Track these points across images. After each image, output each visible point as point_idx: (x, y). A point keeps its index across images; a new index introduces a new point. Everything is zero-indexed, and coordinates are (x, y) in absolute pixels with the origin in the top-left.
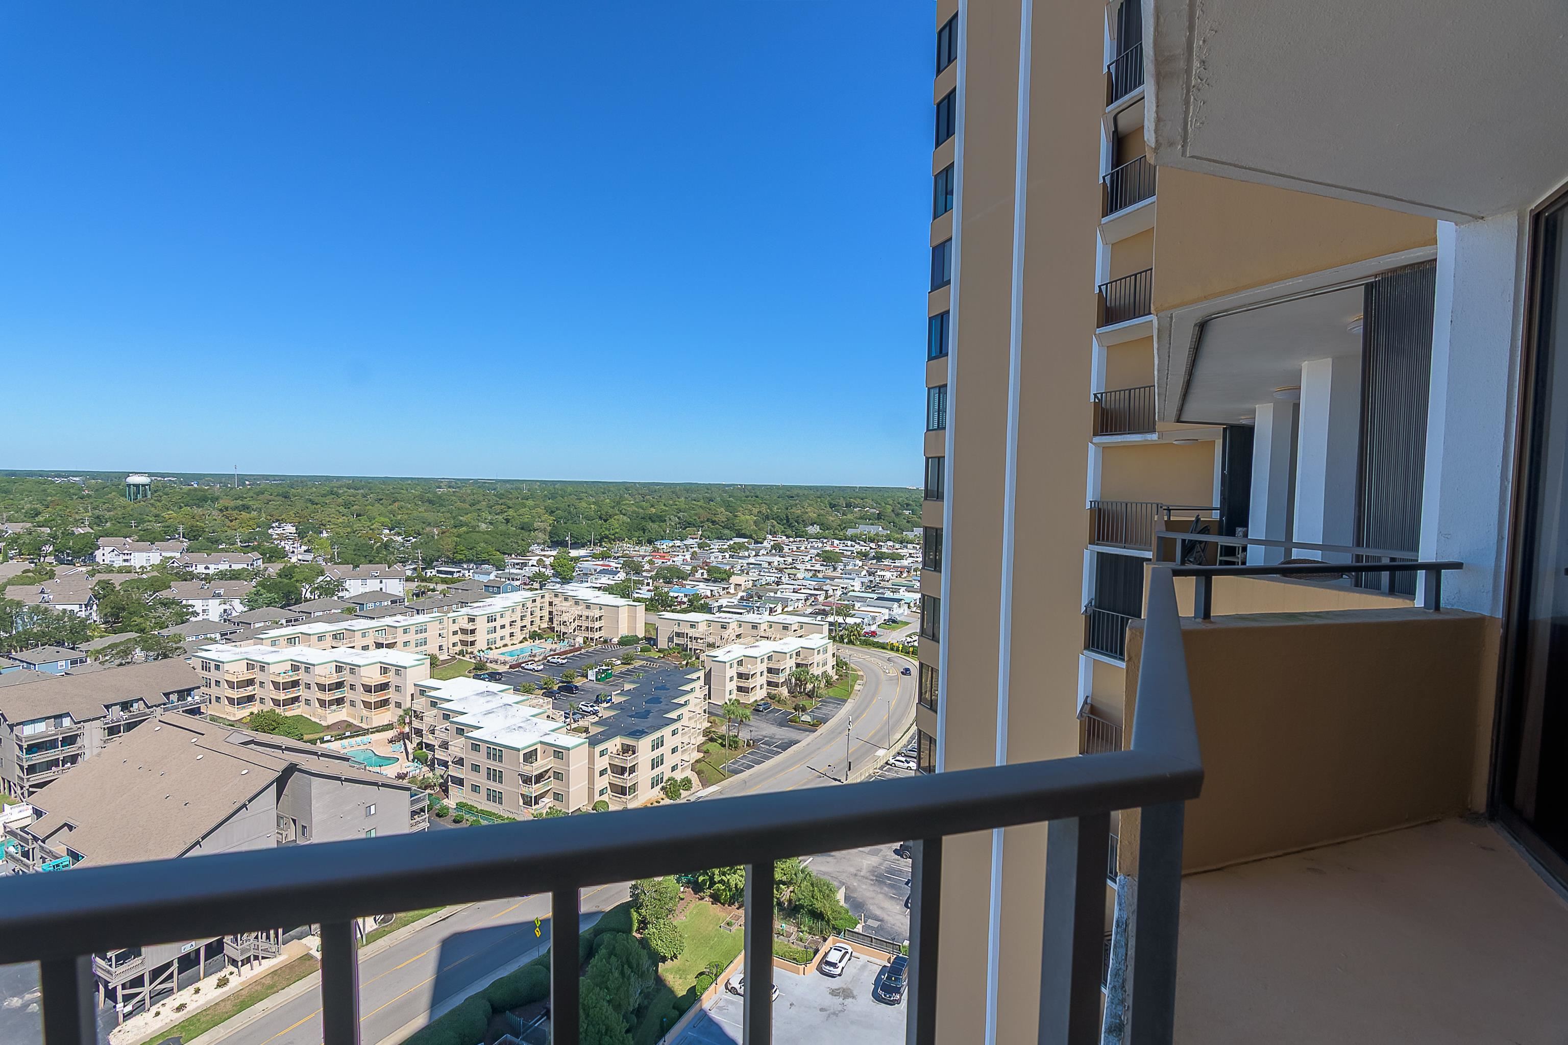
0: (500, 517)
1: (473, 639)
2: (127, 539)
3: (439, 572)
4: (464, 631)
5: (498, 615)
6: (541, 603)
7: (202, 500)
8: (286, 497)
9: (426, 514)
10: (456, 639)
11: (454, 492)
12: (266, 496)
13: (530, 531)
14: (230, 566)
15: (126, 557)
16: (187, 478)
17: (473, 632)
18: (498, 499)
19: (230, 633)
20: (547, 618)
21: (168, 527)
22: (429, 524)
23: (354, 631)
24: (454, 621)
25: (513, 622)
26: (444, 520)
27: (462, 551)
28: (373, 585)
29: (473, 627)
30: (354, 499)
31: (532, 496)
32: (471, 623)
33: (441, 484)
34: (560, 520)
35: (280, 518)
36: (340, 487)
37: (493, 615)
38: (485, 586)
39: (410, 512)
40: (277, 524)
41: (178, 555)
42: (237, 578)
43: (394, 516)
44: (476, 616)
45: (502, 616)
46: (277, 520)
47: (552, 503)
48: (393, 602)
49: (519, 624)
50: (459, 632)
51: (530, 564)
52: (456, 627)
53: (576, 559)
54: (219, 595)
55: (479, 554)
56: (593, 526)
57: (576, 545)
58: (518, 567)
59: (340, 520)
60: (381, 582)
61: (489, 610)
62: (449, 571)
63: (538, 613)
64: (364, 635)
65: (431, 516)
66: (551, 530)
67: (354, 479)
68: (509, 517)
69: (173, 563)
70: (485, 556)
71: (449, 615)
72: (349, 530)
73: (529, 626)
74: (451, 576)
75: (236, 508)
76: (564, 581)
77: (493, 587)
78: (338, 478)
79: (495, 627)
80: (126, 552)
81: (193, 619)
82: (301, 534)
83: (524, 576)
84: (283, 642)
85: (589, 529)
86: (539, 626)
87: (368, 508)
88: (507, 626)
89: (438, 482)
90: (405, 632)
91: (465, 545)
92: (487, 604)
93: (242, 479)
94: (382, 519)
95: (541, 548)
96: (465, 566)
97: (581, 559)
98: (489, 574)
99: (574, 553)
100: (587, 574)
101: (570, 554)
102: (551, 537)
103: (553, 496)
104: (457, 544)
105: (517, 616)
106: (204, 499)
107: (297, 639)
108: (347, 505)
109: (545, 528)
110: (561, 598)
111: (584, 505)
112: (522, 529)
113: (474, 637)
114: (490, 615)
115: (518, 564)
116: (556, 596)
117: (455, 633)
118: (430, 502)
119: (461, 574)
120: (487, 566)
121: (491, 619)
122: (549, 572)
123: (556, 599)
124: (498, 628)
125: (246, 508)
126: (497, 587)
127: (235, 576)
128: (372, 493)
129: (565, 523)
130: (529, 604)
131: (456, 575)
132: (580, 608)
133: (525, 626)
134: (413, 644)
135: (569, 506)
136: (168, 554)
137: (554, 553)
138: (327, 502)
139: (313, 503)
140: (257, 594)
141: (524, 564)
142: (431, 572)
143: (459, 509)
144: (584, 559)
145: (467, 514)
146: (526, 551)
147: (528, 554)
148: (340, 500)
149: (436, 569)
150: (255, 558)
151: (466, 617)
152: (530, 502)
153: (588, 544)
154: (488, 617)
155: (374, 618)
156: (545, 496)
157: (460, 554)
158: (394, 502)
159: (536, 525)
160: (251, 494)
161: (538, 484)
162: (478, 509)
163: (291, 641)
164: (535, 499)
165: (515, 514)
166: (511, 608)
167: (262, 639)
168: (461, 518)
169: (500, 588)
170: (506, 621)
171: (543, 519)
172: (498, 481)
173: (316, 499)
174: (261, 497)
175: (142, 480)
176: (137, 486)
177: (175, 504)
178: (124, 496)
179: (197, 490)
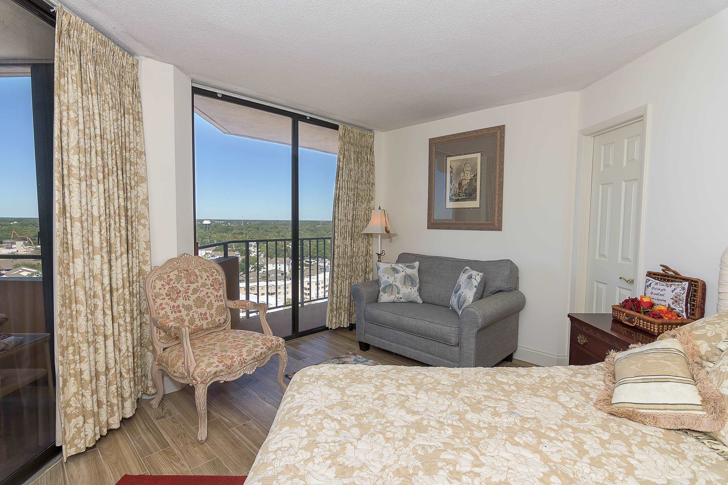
4: (307, 288)
8: (258, 229)
12: (251, 228)
16: (227, 221)
36: (280, 225)
41: (211, 252)
48: (282, 274)
64: (263, 288)
75: (239, 233)
89: (318, 223)
93: (245, 221)
98: (326, 262)
106: (228, 230)
108: (279, 232)
118: (312, 231)
119: (315, 262)
120: (327, 259)
125: (242, 233)
131: (312, 263)
136: (207, 252)
138: (272, 230)
139: (267, 231)
148: (277, 230)
160: (246, 228)
173: (268, 230)
174: (249, 229)
175: (208, 222)
176: (206, 225)
177: (219, 232)
178: (202, 229)
179: (229, 226)
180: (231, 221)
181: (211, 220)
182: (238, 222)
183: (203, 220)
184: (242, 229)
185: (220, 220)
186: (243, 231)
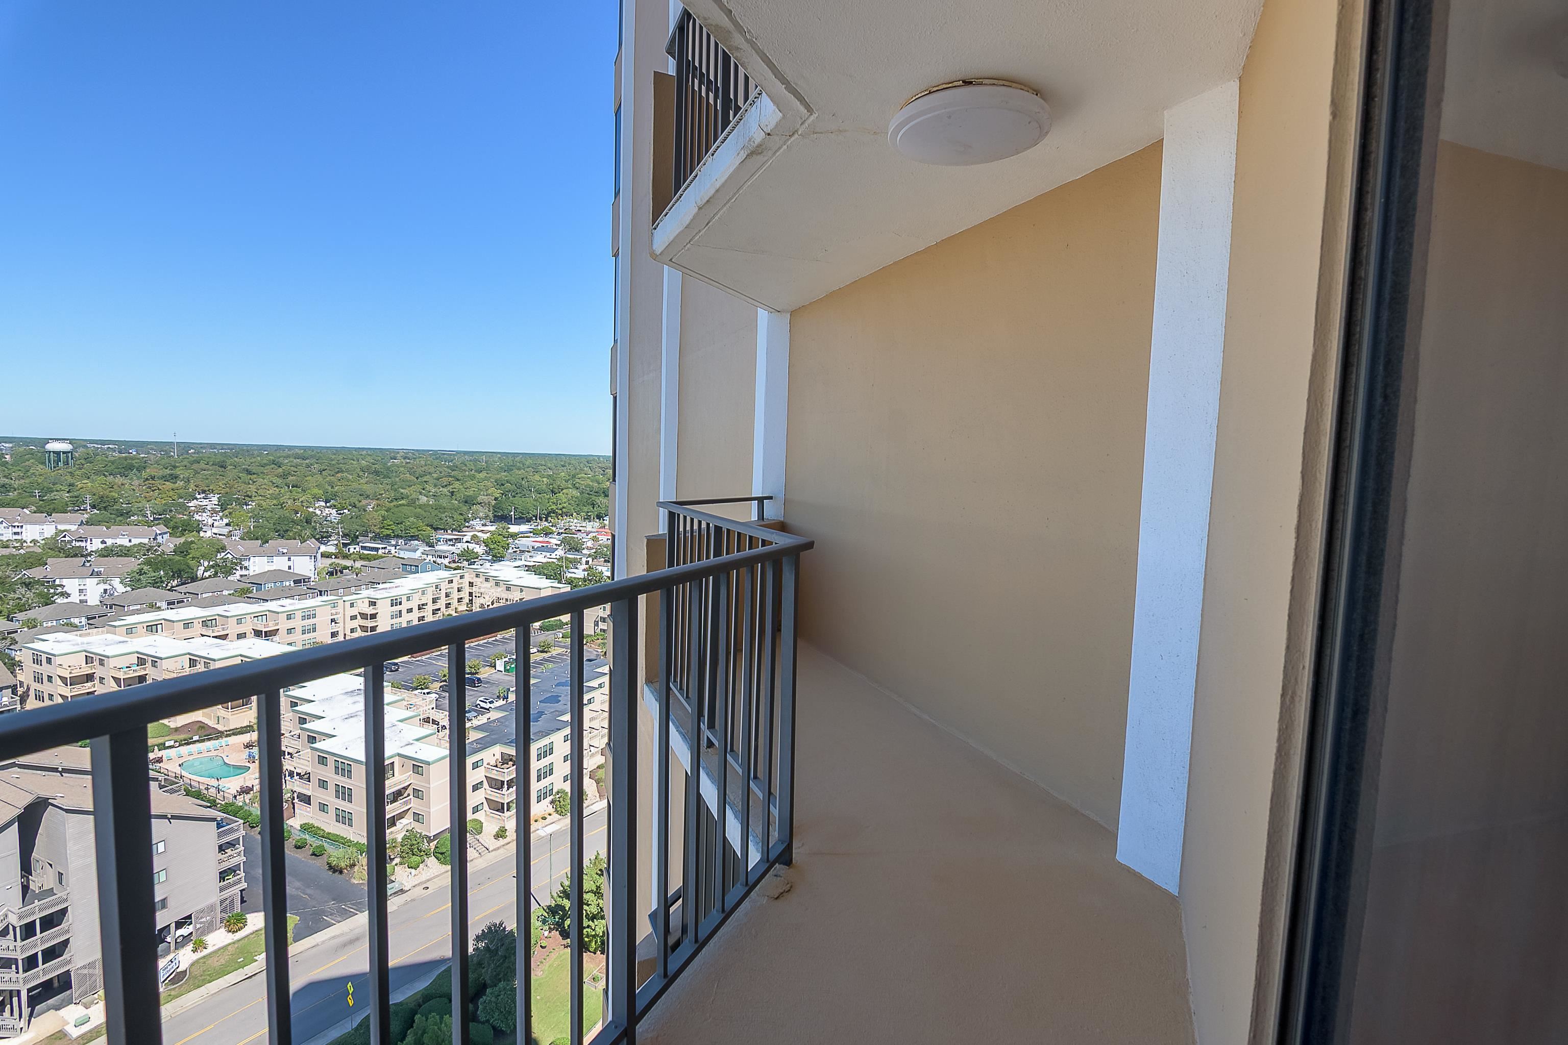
0: (445, 490)
1: (374, 624)
2: (25, 510)
3: (364, 548)
4: (364, 616)
5: (404, 599)
6: (459, 584)
7: (126, 468)
8: (222, 467)
9: (365, 487)
10: (355, 624)
11: (407, 463)
12: (202, 465)
13: (473, 504)
14: (130, 541)
15: (16, 530)
16: (125, 445)
17: (373, 616)
18: (450, 471)
19: (99, 617)
20: (466, 600)
21: (76, 497)
22: (368, 496)
23: (228, 617)
24: (352, 605)
25: (423, 605)
26: (383, 492)
27: (390, 525)
28: (281, 563)
29: (374, 612)
30: (296, 470)
31: (487, 469)
32: (371, 607)
33: (398, 455)
34: (507, 493)
35: (207, 489)
36: (288, 457)
37: (398, 597)
38: (402, 564)
39: (350, 483)
40: (204, 495)
41: (73, 528)
42: (126, 555)
43: (332, 487)
44: (378, 599)
45: (408, 599)
46: (204, 492)
47: (506, 477)
48: (295, 582)
49: (430, 607)
50: (359, 617)
51: (465, 540)
52: (354, 611)
53: (514, 536)
54: (99, 574)
55: (407, 530)
56: (540, 501)
57: (520, 520)
58: (451, 543)
59: (271, 492)
60: (289, 559)
61: (394, 593)
62: (374, 548)
63: (455, 595)
64: (239, 622)
65: (369, 489)
66: (495, 504)
67: (305, 449)
68: (454, 490)
69: (64, 537)
70: (413, 532)
71: (345, 598)
72: (275, 502)
73: (443, 609)
74: (376, 553)
75: (164, 478)
76: (495, 559)
77: (411, 566)
78: (290, 448)
79: (400, 611)
80: (16, 524)
81: (60, 600)
82: (223, 506)
83: (453, 553)
84: (141, 629)
85: (535, 503)
86: (456, 608)
87: (307, 479)
88: (415, 609)
89: (393, 454)
90: (289, 617)
91: (393, 519)
92: (394, 586)
93: (185, 447)
94: (316, 491)
95: (482, 522)
96: (393, 542)
97: (520, 535)
98: (415, 551)
99: (514, 529)
100: (523, 551)
101: (509, 530)
102: (495, 512)
103: (509, 470)
104: (384, 518)
105: (428, 599)
106: (131, 468)
107: (159, 627)
108: (284, 476)
109: (489, 502)
110: (482, 579)
111: (537, 477)
112: (466, 502)
113: (376, 622)
114: (394, 598)
115: (450, 540)
116: (477, 576)
117: (353, 618)
118: (377, 473)
119: (387, 551)
120: (416, 542)
121: (395, 602)
122: (479, 549)
123: (477, 579)
124: (404, 612)
125: (174, 478)
126: (415, 566)
127: (125, 552)
128: (317, 463)
129: (514, 497)
130: (444, 586)
131: (380, 552)
132: (499, 589)
133: (439, 609)
134: (299, 630)
135: (523, 479)
136: (61, 527)
137: (493, 528)
138: (265, 471)
139: (249, 472)
140: (141, 572)
141: (459, 540)
142: (355, 548)
143: (403, 481)
144: (526, 535)
145: (411, 486)
146: (462, 526)
147: (464, 529)
148: (280, 470)
149: (360, 544)
150: (158, 532)
151: (367, 601)
152: (483, 475)
153: (534, 518)
154: (392, 600)
155: (267, 601)
156: (501, 468)
157: (387, 529)
158: (338, 472)
159: (480, 499)
160: (185, 463)
161: (499, 455)
162: (425, 482)
163: (152, 628)
164: (489, 472)
165: (461, 487)
166: (420, 590)
167: (115, 627)
168: (402, 491)
169: (418, 566)
170: (414, 604)
171: (490, 492)
172: (458, 452)
173: (254, 469)
174: (195, 466)
175: (65, 447)
176: (57, 453)
177: (97, 473)
178: (44, 463)
179: (132, 459)
180: (140, 445)
181: (71, 442)
182: (163, 447)
183: (47, 441)
184: (175, 467)
185: (103, 442)
186: (177, 472)
